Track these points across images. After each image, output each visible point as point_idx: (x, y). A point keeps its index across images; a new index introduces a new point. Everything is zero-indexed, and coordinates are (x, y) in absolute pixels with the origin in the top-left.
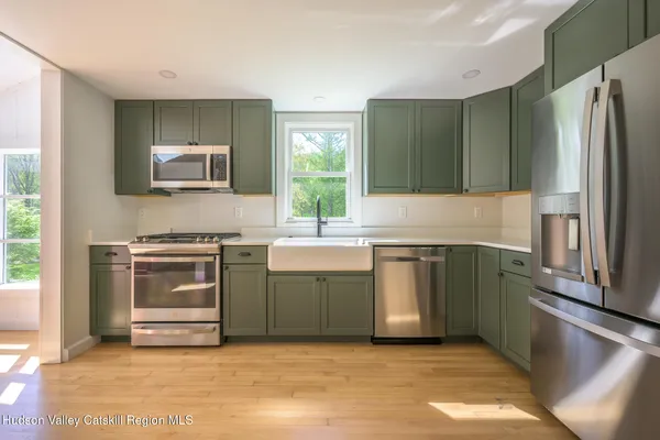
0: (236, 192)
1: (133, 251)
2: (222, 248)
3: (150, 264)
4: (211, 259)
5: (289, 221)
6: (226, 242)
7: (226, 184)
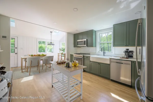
0: (88, 47)
1: (74, 55)
2: (84, 56)
3: (78, 58)
4: (82, 57)
5: (99, 52)
6: (84, 55)
7: (86, 45)
